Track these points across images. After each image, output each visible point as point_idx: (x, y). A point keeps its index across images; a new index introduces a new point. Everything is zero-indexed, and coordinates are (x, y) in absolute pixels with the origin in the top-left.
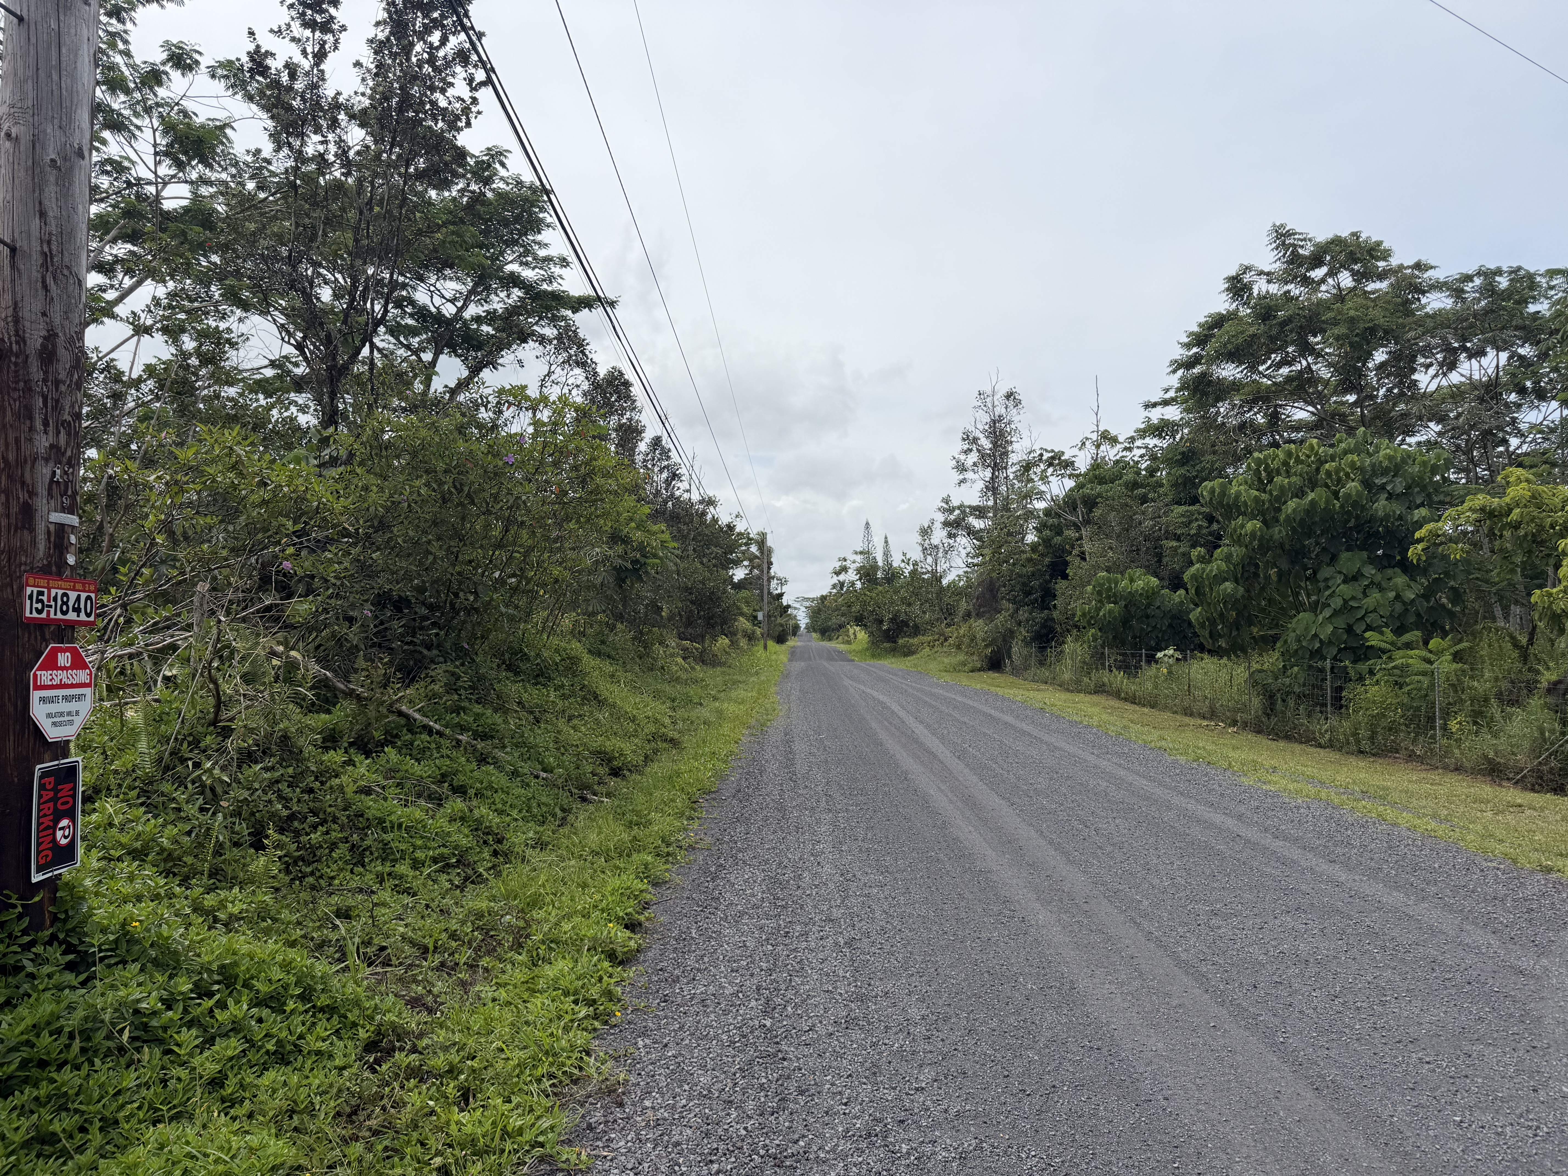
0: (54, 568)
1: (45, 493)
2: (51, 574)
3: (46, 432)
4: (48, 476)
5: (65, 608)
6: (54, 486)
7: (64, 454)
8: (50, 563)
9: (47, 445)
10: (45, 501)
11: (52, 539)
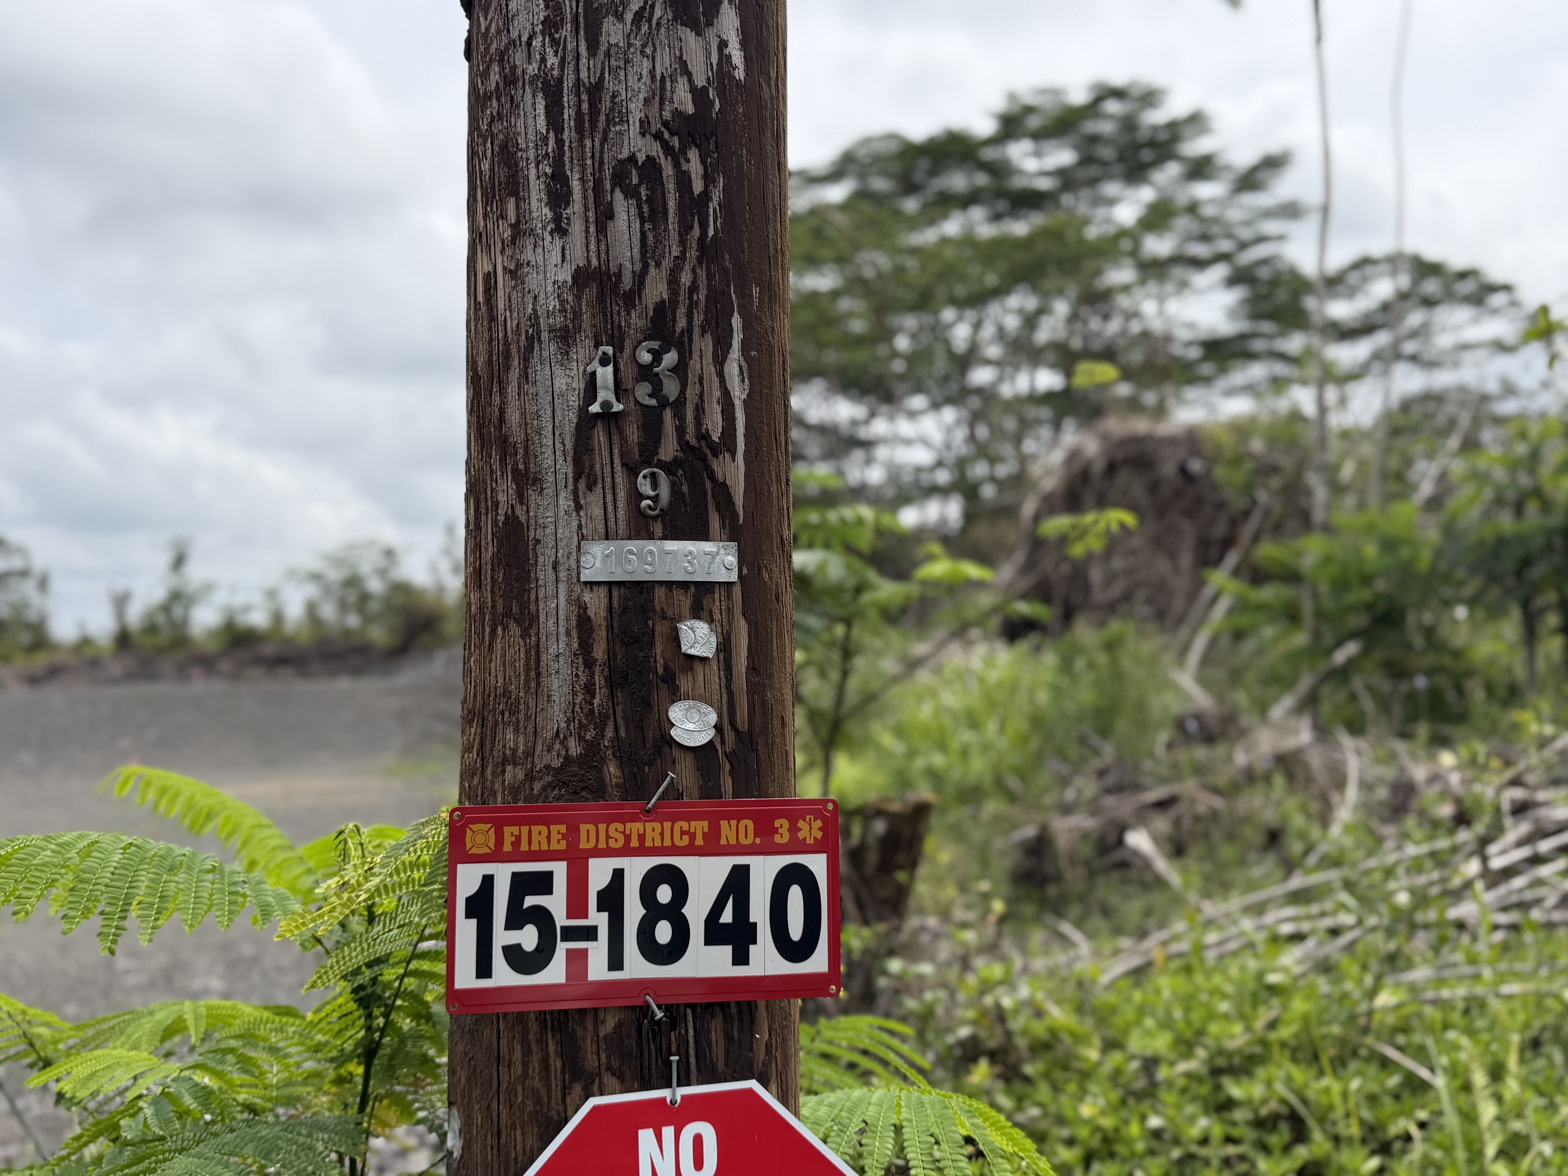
0: (612, 769)
1: (566, 468)
2: (599, 791)
3: (560, 229)
4: (574, 401)
5: (664, 932)
6: (600, 435)
7: (631, 299)
8: (592, 749)
9: (565, 275)
10: (565, 502)
11: (599, 652)
